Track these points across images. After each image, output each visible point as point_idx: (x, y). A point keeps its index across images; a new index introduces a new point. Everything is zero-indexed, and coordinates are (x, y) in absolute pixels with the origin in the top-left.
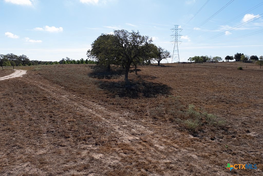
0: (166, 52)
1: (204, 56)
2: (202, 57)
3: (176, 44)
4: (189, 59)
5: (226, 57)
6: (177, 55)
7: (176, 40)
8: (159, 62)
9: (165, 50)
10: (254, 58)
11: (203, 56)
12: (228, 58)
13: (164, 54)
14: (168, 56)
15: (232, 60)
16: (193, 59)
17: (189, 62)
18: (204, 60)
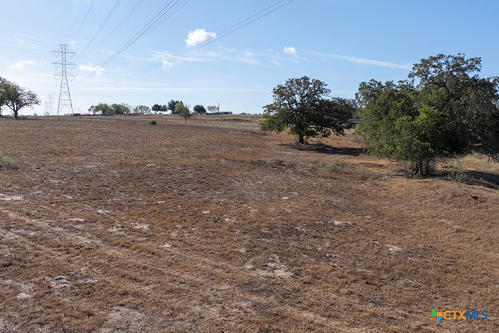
0: (29, 93)
1: (118, 103)
2: (115, 106)
3: (64, 81)
4: (90, 109)
5: (153, 106)
6: (67, 101)
7: (64, 72)
8: (16, 112)
9: (27, 91)
10: (200, 109)
11: (116, 104)
12: (157, 108)
13: (25, 97)
14: (34, 102)
15: (166, 112)
16: (98, 108)
17: (91, 113)
18: (119, 110)
